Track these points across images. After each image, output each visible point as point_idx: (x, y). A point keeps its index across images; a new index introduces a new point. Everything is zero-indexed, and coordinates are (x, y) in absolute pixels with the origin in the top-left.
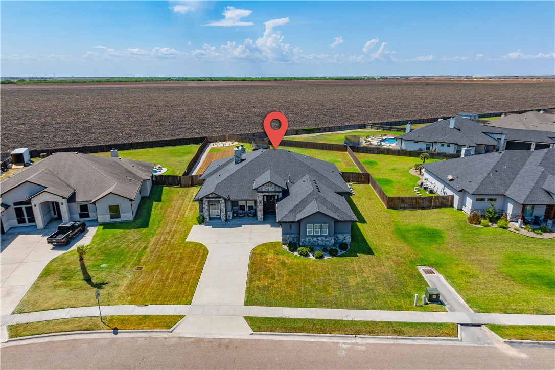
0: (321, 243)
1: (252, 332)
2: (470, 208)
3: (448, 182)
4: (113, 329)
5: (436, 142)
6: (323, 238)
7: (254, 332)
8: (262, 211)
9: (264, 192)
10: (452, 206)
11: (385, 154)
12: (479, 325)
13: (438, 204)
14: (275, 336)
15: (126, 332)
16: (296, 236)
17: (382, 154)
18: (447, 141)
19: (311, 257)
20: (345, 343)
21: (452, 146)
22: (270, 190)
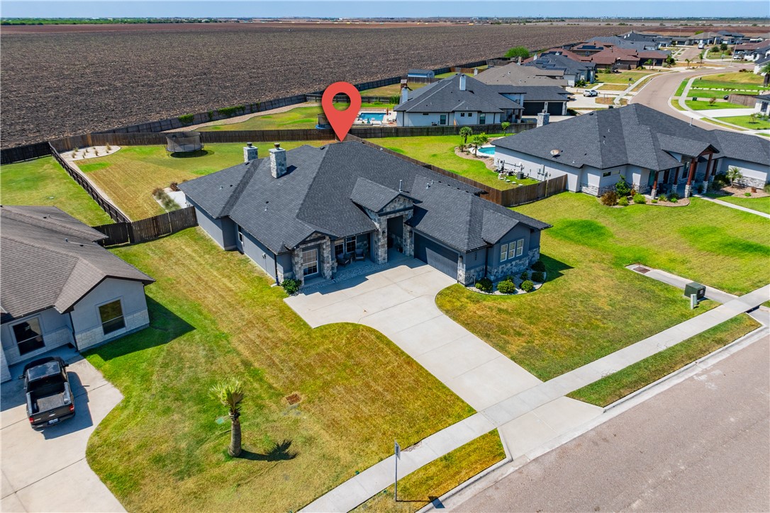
0: (515, 269)
1: (603, 409)
2: (598, 187)
3: (553, 159)
4: (429, 502)
5: (453, 112)
6: (517, 261)
7: (605, 408)
8: (386, 246)
9: (390, 213)
10: (565, 190)
11: (393, 136)
12: (757, 307)
13: (552, 190)
14: (628, 402)
15: (453, 495)
16: (481, 268)
17: (389, 136)
18: (467, 109)
19: (520, 291)
20: (698, 375)
21: (475, 115)
22: (397, 209)
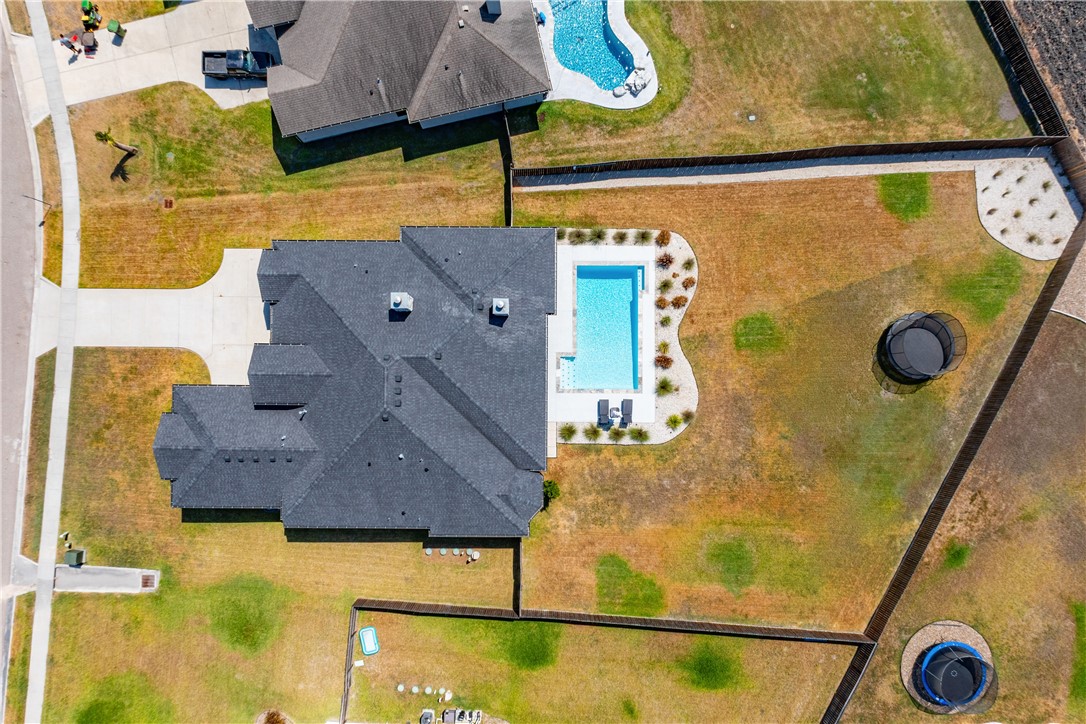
7: (37, 358)
20: (20, 445)
